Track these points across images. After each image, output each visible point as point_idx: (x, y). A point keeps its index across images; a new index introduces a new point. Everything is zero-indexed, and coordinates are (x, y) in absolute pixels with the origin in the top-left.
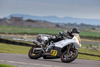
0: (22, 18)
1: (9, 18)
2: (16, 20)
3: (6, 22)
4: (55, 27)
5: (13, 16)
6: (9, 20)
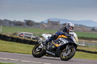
0: (59, 22)
1: (46, 22)
2: (53, 24)
3: (44, 26)
4: (90, 31)
5: (50, 20)
6: (46, 24)
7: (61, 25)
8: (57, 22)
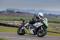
0: (14, 11)
1: (6, 11)
2: (10, 12)
6: (6, 12)
7: (15, 12)
8: (12, 11)
